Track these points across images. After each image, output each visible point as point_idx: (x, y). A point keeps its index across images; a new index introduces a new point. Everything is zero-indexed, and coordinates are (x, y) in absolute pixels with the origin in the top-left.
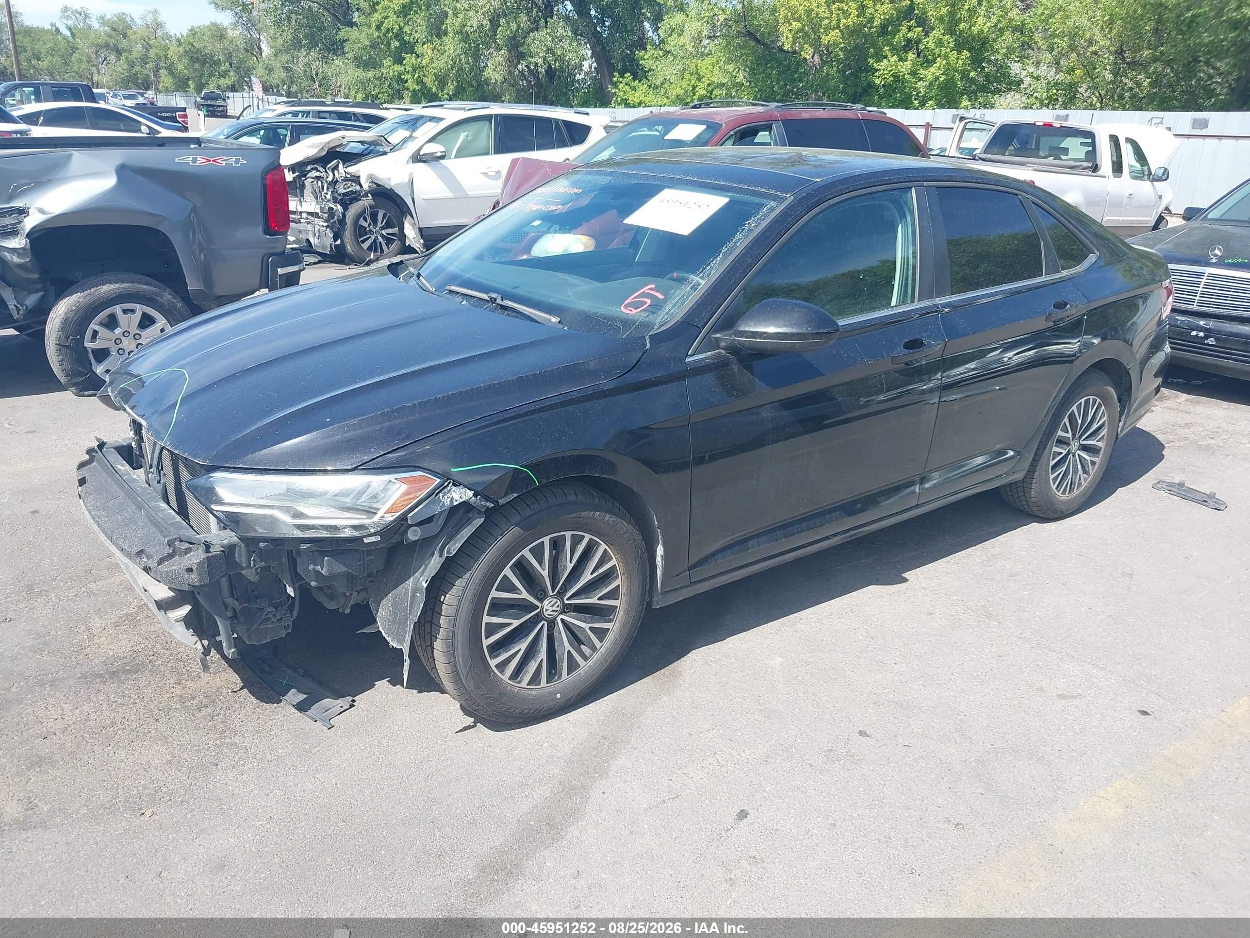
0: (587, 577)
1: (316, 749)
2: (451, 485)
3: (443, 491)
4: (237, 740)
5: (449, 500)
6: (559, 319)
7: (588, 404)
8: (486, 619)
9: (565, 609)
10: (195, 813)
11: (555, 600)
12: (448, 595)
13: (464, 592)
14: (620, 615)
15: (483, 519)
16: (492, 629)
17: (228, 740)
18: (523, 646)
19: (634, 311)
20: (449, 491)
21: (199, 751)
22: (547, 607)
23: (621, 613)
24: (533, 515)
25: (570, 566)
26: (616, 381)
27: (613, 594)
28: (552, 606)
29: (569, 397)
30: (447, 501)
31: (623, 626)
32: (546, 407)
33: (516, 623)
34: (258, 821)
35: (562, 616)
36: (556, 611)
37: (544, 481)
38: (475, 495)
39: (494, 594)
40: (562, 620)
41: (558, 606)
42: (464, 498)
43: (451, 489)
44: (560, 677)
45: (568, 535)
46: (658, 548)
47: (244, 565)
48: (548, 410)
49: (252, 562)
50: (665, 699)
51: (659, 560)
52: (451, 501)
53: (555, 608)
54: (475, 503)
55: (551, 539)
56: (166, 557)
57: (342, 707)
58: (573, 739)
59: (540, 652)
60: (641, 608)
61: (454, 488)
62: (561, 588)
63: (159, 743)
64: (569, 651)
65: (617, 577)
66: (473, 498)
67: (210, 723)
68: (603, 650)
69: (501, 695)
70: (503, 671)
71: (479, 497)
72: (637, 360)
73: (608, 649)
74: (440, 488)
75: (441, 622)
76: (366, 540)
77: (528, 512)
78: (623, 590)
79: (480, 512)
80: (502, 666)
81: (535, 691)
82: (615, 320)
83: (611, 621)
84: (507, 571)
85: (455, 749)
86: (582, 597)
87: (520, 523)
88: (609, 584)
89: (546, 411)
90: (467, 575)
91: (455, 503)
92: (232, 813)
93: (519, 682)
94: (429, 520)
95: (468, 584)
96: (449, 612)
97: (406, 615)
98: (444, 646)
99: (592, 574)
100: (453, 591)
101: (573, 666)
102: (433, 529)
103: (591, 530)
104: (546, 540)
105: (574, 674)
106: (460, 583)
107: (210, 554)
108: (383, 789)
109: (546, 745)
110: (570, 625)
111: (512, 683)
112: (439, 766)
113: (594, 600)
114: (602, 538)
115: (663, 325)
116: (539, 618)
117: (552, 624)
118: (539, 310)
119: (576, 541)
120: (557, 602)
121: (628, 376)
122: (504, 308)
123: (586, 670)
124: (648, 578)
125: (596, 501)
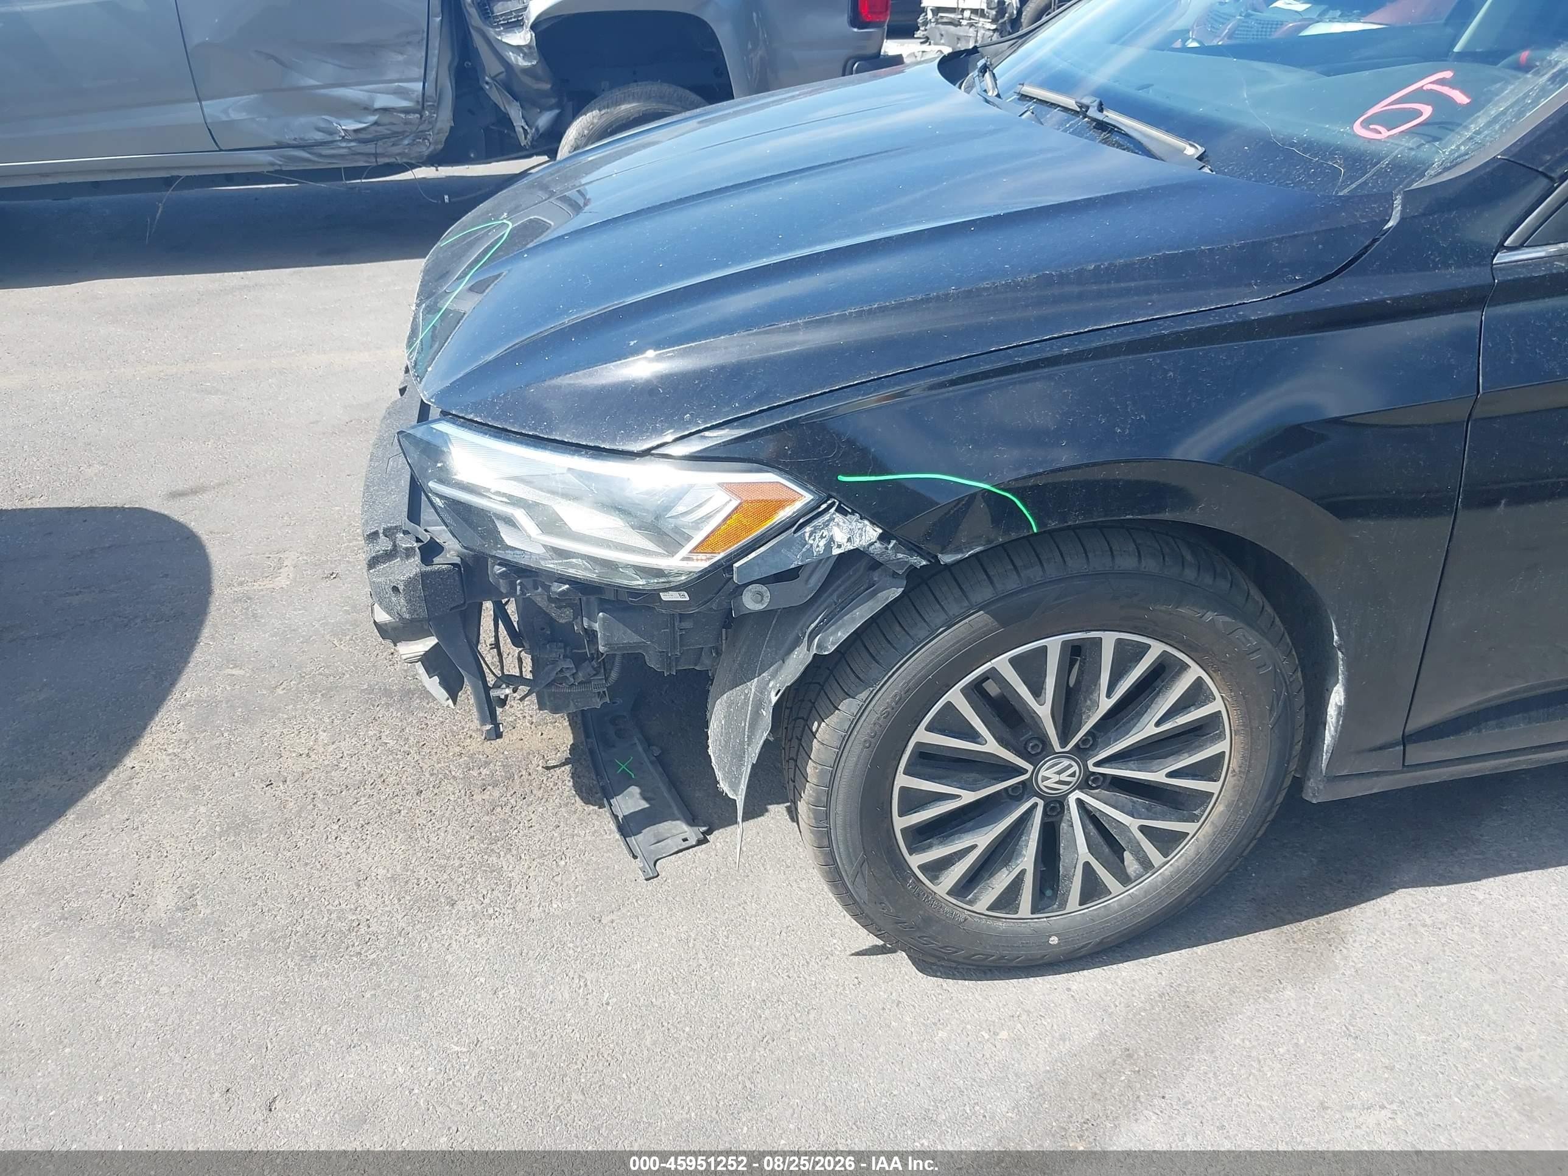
0: (1147, 728)
1: (610, 918)
2: (832, 510)
3: (815, 523)
4: (506, 862)
5: (822, 543)
6: (1201, 150)
7: (1200, 350)
8: (902, 780)
9: (1088, 782)
10: (379, 992)
11: (1066, 762)
12: (823, 724)
13: (854, 724)
14: (1216, 813)
15: (901, 590)
16: (913, 801)
17: (493, 859)
18: (983, 839)
19: (1385, 133)
20: (826, 525)
21: (443, 869)
22: (1047, 774)
23: (1220, 808)
24: (1022, 591)
25: (1106, 704)
26: (1287, 300)
27: (1208, 769)
28: (1059, 773)
29: (1154, 332)
30: (819, 545)
31: (1222, 832)
32: (1090, 350)
33: (968, 797)
34: (457, 1044)
35: (1078, 794)
36: (1067, 783)
37: (1053, 524)
38: (883, 538)
39: (922, 735)
40: (1080, 803)
41: (1073, 775)
42: (857, 543)
43: (832, 519)
44: (1063, 905)
45: (1109, 640)
46: (1335, 689)
47: (504, 591)
48: (1094, 358)
49: (518, 588)
50: (1289, 993)
51: (1332, 712)
52: (828, 547)
53: (1064, 777)
54: (881, 555)
55: (1065, 644)
56: (382, 556)
57: (685, 840)
58: (1063, 1039)
59: (1020, 855)
60: (1269, 803)
61: (839, 518)
62: (1084, 741)
63: (401, 836)
64: (1087, 865)
65: (1221, 736)
66: (878, 545)
67: (487, 818)
68: (1166, 870)
69: (928, 921)
70: (937, 878)
71: (893, 542)
72: (1356, 253)
73: (1178, 871)
74: (810, 515)
75: (809, 770)
76: (666, 597)
77: (1012, 583)
78: (1233, 763)
79: (895, 575)
80: (935, 869)
81: (1003, 923)
82: (1332, 153)
83: (1193, 819)
84: (955, 696)
85: (834, 988)
86: (1131, 764)
87: (988, 604)
88: (1201, 748)
89: (1087, 359)
90: (863, 695)
91: (836, 551)
92: (428, 1010)
93: (971, 903)
94: (791, 575)
95: (862, 710)
96: (822, 756)
97: (742, 743)
98: (811, 815)
99: (1158, 724)
100: (833, 720)
101: (1092, 889)
102: (799, 592)
103: (1167, 636)
104: (1054, 645)
105: (1095, 907)
106: (848, 707)
107: (429, 568)
108: (677, 1041)
109: (1004, 1035)
110: (1097, 815)
111: (954, 901)
112: (792, 1019)
113: (1158, 776)
114: (1193, 654)
115: (1449, 168)
116: (1025, 790)
117: (1055, 807)
118: (1169, 130)
119: (1127, 656)
120: (1070, 766)
121: (1325, 288)
122: (1102, 126)
123: (1124, 902)
124: (1298, 747)
125: (1190, 574)
